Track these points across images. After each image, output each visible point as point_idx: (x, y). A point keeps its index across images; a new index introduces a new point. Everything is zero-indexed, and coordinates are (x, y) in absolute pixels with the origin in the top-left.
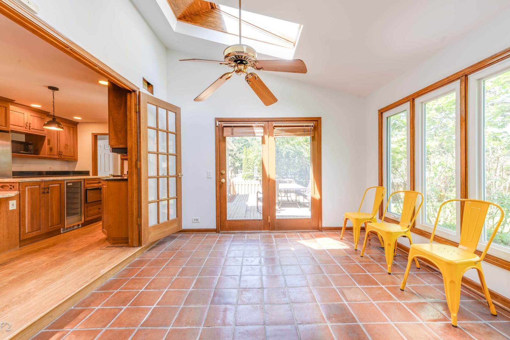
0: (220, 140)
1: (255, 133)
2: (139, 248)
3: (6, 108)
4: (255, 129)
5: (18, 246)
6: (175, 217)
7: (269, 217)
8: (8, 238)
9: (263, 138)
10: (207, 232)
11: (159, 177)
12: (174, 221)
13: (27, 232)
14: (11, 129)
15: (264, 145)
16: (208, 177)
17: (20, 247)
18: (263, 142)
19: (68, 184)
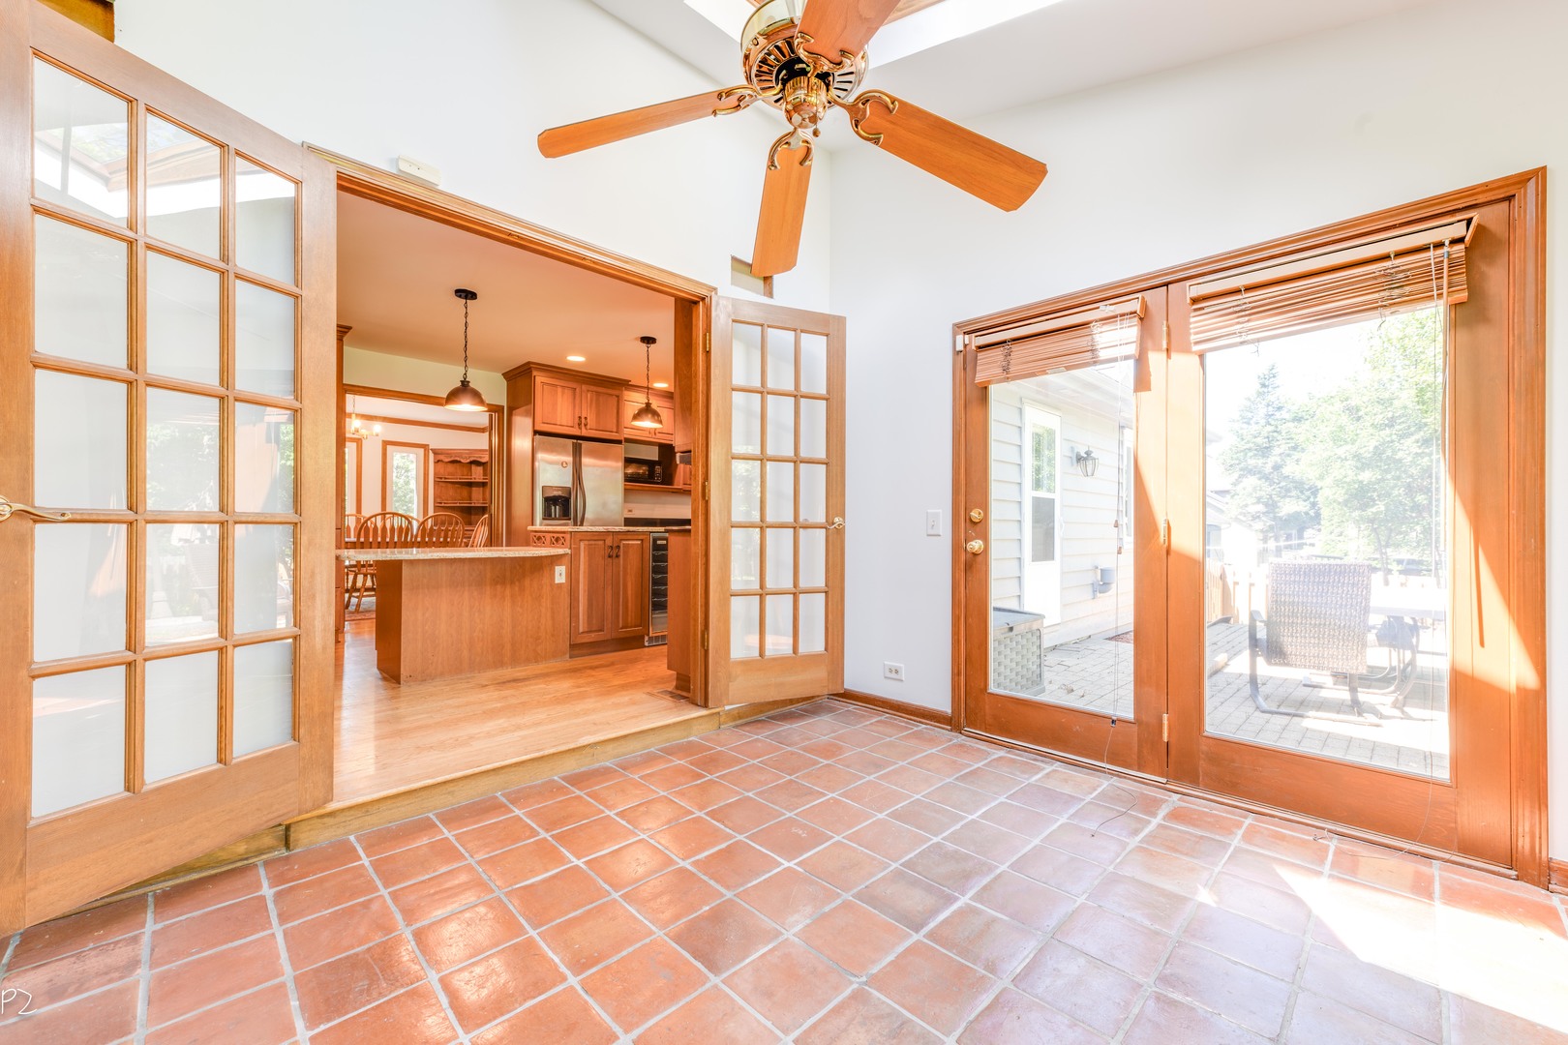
0: (972, 400)
1: (1098, 347)
2: (704, 712)
3: (618, 396)
4: (1099, 330)
5: (568, 656)
6: (819, 646)
7: (1165, 716)
8: (553, 635)
9: (1141, 361)
10: (911, 714)
11: (764, 525)
12: (813, 659)
13: (581, 630)
14: (626, 436)
15: (1144, 395)
16: (931, 532)
17: (571, 657)
18: (1142, 382)
19: (659, 542)
